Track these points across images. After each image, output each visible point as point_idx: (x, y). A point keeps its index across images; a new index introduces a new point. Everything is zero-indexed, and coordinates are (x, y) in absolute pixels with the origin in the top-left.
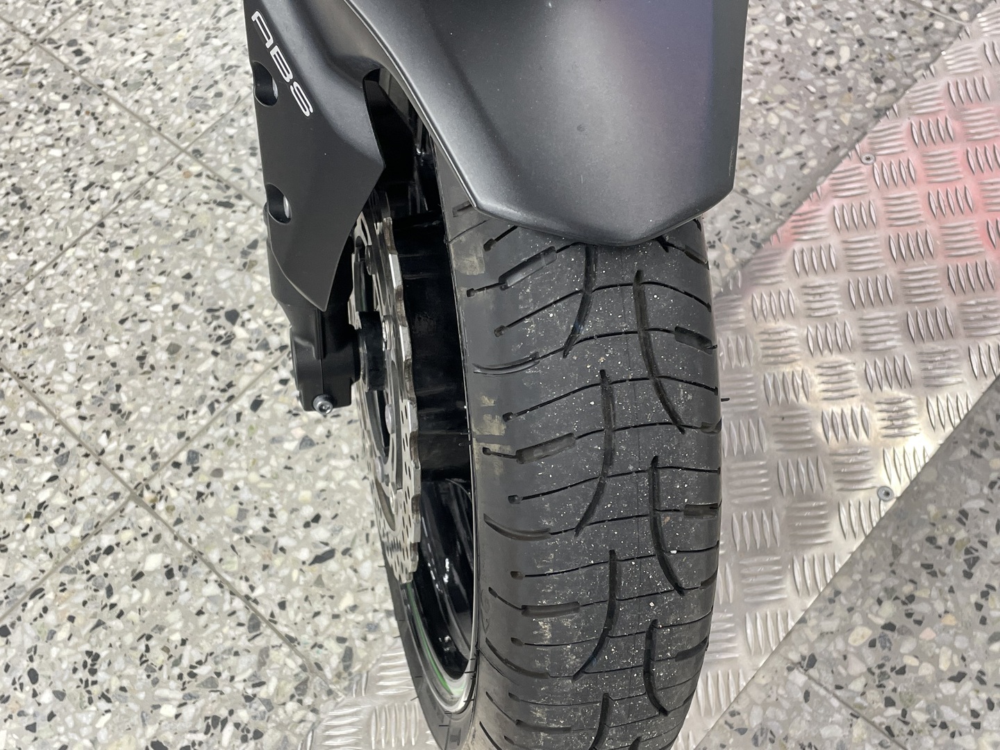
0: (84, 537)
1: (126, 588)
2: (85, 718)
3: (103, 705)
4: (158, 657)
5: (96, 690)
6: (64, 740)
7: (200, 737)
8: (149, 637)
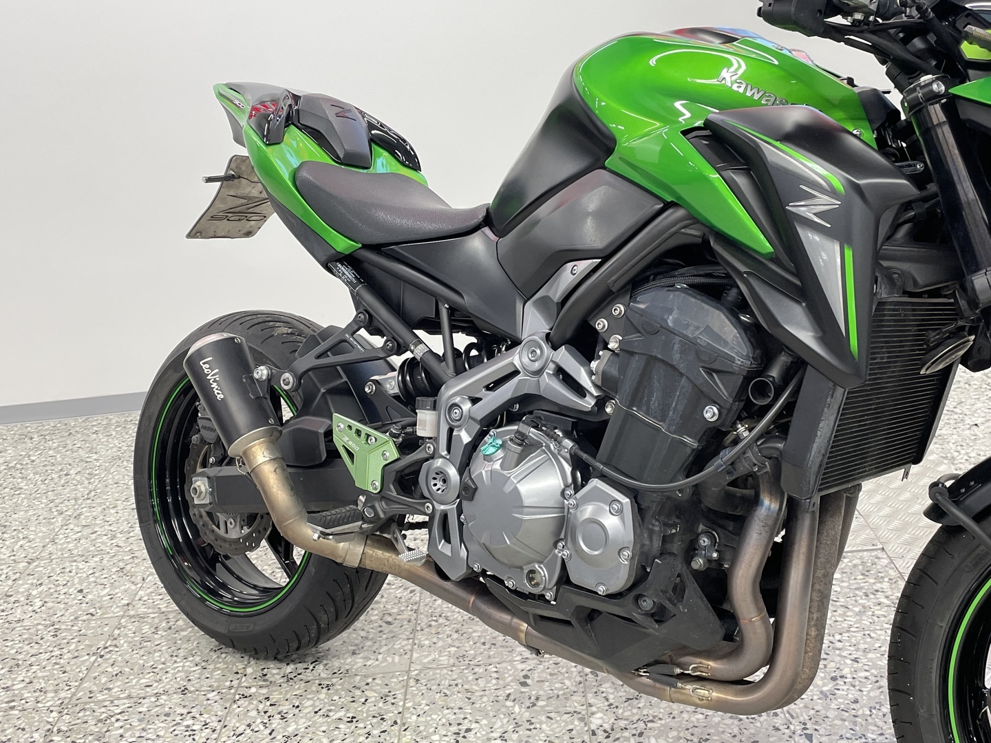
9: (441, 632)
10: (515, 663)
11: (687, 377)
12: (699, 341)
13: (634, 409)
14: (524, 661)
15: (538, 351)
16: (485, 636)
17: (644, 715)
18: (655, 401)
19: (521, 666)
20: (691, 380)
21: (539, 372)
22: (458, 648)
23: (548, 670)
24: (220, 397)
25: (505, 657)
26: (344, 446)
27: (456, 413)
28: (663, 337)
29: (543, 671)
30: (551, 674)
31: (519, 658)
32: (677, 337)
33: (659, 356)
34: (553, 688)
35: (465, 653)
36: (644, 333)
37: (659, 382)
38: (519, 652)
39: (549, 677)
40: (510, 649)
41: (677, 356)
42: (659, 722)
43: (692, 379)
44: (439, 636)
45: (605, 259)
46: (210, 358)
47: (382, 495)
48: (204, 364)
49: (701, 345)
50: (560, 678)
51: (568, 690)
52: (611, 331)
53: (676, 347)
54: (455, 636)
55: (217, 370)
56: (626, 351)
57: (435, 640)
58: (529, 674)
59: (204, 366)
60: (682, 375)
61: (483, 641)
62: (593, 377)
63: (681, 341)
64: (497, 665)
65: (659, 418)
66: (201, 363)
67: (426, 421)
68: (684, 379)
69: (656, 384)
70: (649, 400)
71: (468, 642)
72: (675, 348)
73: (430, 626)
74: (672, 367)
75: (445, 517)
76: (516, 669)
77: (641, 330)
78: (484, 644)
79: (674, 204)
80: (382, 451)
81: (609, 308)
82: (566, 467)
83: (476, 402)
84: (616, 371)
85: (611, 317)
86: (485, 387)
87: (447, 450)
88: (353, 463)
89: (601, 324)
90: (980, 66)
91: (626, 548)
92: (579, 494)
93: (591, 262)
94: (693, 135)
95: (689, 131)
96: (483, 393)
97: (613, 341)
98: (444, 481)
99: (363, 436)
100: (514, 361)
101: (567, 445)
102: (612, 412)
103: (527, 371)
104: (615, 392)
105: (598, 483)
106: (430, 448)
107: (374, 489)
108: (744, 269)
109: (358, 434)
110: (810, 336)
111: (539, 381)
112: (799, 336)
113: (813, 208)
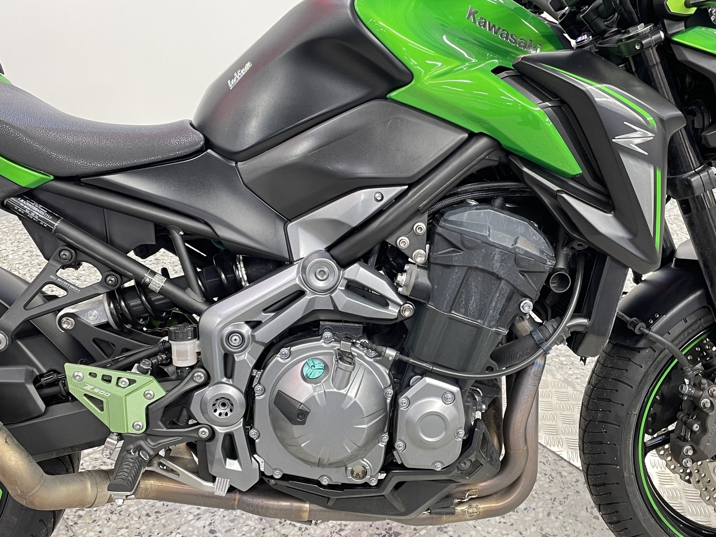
9: (97, 519)
10: (191, 523)
11: (507, 281)
12: (517, 250)
13: (453, 312)
14: (198, 517)
15: (326, 269)
16: (143, 508)
17: (332, 527)
18: (473, 304)
19: (200, 524)
20: (509, 283)
21: (332, 290)
22: (127, 528)
23: (225, 519)
25: (178, 520)
26: (85, 395)
27: (235, 340)
28: (484, 250)
29: (222, 521)
30: (232, 521)
31: (191, 517)
32: (497, 249)
33: (480, 266)
34: (244, 533)
35: (138, 531)
36: (463, 248)
37: (477, 287)
38: (186, 511)
39: (232, 524)
40: (177, 511)
41: (498, 265)
42: (347, 528)
43: (512, 282)
44: (99, 523)
45: (411, 186)
47: (148, 434)
49: (520, 254)
50: (241, 521)
51: (257, 530)
52: (413, 247)
53: (497, 257)
54: (114, 517)
56: (427, 266)
57: (98, 529)
58: (212, 527)
60: (499, 279)
61: (144, 513)
62: (400, 289)
63: (501, 252)
64: (178, 531)
65: (477, 317)
67: (187, 351)
68: (503, 282)
69: (474, 289)
70: (467, 304)
71: (132, 519)
72: (495, 258)
73: (80, 516)
74: (493, 274)
75: (230, 437)
76: (199, 529)
77: (460, 246)
78: (148, 515)
79: (481, 135)
80: (143, 390)
81: (407, 227)
82: (385, 371)
83: (255, 325)
84: (428, 283)
85: (411, 233)
86: (265, 310)
87: (226, 376)
88: (102, 409)
89: (403, 242)
90: (677, 18)
91: (460, 428)
92: (410, 393)
93: (397, 190)
94: (504, 74)
95: (497, 70)
96: (264, 316)
97: (420, 256)
98: (224, 405)
99: (114, 380)
100: (298, 282)
101: (391, 353)
102: (411, 314)
103: (315, 290)
104: (425, 300)
105: (428, 380)
106: (199, 376)
107: (139, 430)
108: (555, 188)
109: (107, 379)
110: (622, 238)
111: (331, 297)
112: (613, 239)
113: (635, 139)
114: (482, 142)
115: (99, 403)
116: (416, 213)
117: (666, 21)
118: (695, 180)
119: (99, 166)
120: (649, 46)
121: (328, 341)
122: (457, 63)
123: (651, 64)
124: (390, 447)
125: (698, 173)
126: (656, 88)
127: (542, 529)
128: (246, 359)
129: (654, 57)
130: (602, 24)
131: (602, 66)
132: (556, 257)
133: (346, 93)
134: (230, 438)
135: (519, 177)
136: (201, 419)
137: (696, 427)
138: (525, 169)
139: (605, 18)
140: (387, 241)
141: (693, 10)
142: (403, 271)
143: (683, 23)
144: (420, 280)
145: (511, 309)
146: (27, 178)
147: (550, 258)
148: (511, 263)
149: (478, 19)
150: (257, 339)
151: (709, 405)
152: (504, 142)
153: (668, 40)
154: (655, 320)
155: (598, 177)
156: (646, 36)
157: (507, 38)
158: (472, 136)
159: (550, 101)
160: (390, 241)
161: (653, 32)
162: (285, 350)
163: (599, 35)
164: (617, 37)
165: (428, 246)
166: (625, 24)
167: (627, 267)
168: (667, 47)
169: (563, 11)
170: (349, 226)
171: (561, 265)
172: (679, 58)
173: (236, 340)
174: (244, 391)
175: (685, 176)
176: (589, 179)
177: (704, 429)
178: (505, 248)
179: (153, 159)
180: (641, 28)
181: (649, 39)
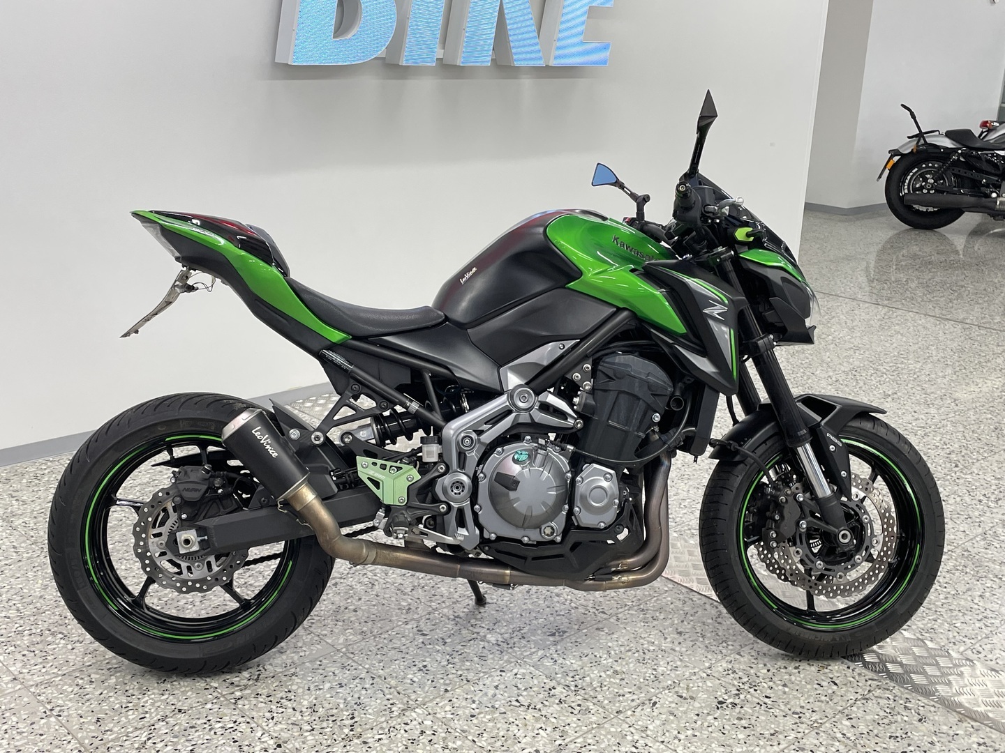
0: (839, 741)
1: (859, 729)
2: (916, 738)
3: (909, 734)
4: (886, 721)
5: (904, 736)
6: (926, 743)
7: (913, 711)
8: (878, 723)
11: (644, 401)
12: (649, 381)
13: (610, 421)
15: (526, 395)
18: (622, 416)
21: (529, 410)
24: (275, 455)
26: (369, 478)
28: (628, 380)
32: (636, 379)
33: (626, 390)
36: (615, 378)
37: (625, 404)
41: (637, 389)
43: (647, 401)
45: (582, 340)
46: (260, 427)
47: (408, 506)
48: (255, 432)
49: (651, 383)
52: (583, 380)
53: (637, 384)
55: (267, 436)
56: (592, 392)
59: (256, 434)
60: (639, 399)
62: (575, 407)
63: (639, 381)
65: (625, 425)
66: (253, 432)
68: (641, 401)
69: (623, 406)
70: (619, 415)
72: (635, 385)
74: (634, 396)
77: (613, 377)
79: (624, 309)
80: (406, 475)
81: (580, 367)
82: (566, 461)
83: (480, 433)
84: (594, 403)
85: (582, 372)
86: (486, 423)
87: (459, 467)
88: (378, 488)
89: (577, 376)
90: (743, 244)
91: (616, 498)
92: (583, 474)
93: (574, 342)
94: (636, 273)
95: (633, 271)
96: (485, 427)
97: (588, 385)
98: (457, 488)
99: (388, 467)
100: (508, 404)
101: (570, 448)
102: (582, 426)
103: (519, 409)
104: (591, 414)
105: (595, 465)
106: (442, 468)
107: (402, 503)
108: (671, 342)
109: (383, 467)
110: (714, 372)
111: (530, 414)
112: (709, 373)
113: (716, 311)
114: (625, 314)
115: (377, 484)
116: (585, 358)
117: (736, 245)
118: (760, 343)
119: (382, 330)
120: (725, 260)
121: (528, 442)
122: (609, 267)
123: (728, 270)
124: (570, 513)
125: (762, 338)
126: (732, 286)
127: (677, 629)
128: (473, 456)
129: (729, 266)
130: (698, 247)
131: (697, 271)
132: (674, 387)
133: (539, 285)
134: (461, 511)
135: (648, 336)
136: (443, 498)
137: (777, 517)
138: (652, 330)
139: (699, 243)
140: (567, 376)
141: (751, 239)
142: (577, 396)
143: (747, 247)
144: (588, 401)
145: (646, 421)
146: (336, 336)
147: (670, 386)
148: (646, 388)
149: (619, 242)
150: (482, 441)
151: (784, 500)
152: (639, 314)
153: (737, 256)
154: (745, 442)
155: (697, 336)
156: (722, 253)
157: (638, 254)
158: (619, 310)
159: (664, 289)
160: (568, 376)
161: (727, 251)
162: (499, 449)
163: (696, 254)
164: (707, 255)
165: (592, 380)
166: (712, 246)
167: (718, 393)
168: (736, 261)
169: (673, 240)
170: (542, 365)
171: (678, 393)
172: (745, 267)
173: (467, 441)
174: (472, 477)
175: (754, 340)
176: (691, 336)
177: (782, 517)
178: (641, 379)
179: (412, 327)
180: (720, 249)
181: (724, 255)
